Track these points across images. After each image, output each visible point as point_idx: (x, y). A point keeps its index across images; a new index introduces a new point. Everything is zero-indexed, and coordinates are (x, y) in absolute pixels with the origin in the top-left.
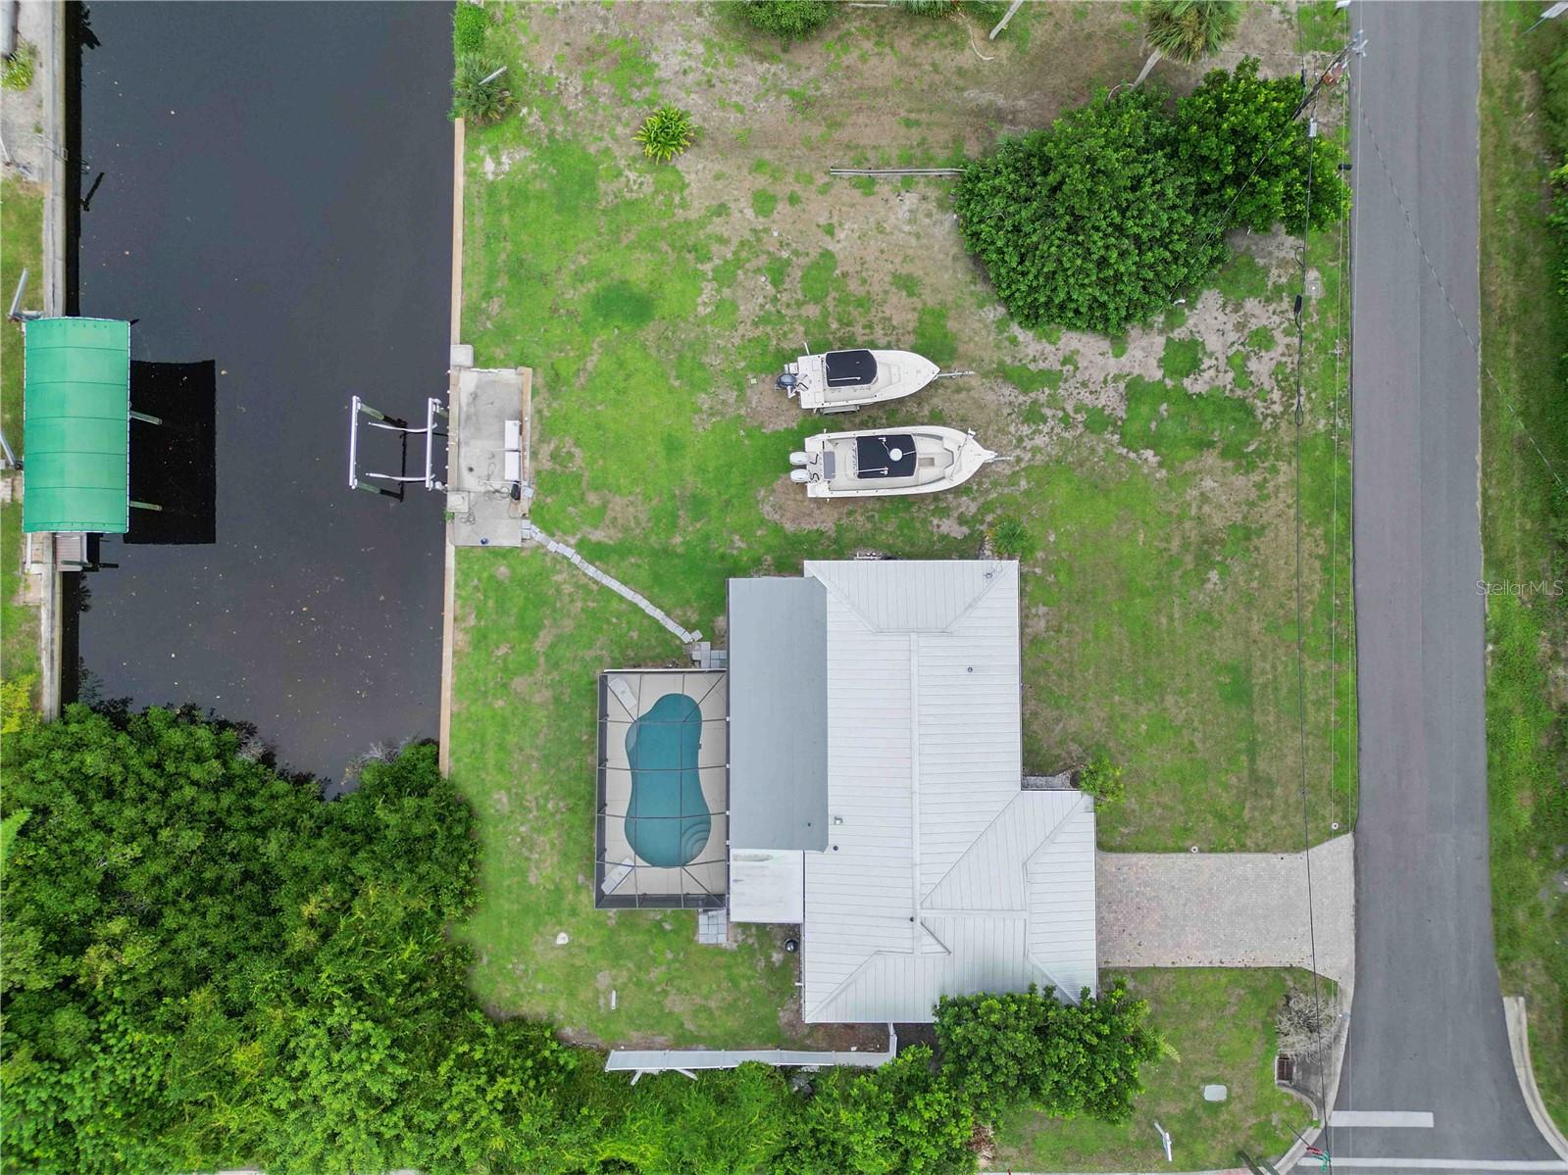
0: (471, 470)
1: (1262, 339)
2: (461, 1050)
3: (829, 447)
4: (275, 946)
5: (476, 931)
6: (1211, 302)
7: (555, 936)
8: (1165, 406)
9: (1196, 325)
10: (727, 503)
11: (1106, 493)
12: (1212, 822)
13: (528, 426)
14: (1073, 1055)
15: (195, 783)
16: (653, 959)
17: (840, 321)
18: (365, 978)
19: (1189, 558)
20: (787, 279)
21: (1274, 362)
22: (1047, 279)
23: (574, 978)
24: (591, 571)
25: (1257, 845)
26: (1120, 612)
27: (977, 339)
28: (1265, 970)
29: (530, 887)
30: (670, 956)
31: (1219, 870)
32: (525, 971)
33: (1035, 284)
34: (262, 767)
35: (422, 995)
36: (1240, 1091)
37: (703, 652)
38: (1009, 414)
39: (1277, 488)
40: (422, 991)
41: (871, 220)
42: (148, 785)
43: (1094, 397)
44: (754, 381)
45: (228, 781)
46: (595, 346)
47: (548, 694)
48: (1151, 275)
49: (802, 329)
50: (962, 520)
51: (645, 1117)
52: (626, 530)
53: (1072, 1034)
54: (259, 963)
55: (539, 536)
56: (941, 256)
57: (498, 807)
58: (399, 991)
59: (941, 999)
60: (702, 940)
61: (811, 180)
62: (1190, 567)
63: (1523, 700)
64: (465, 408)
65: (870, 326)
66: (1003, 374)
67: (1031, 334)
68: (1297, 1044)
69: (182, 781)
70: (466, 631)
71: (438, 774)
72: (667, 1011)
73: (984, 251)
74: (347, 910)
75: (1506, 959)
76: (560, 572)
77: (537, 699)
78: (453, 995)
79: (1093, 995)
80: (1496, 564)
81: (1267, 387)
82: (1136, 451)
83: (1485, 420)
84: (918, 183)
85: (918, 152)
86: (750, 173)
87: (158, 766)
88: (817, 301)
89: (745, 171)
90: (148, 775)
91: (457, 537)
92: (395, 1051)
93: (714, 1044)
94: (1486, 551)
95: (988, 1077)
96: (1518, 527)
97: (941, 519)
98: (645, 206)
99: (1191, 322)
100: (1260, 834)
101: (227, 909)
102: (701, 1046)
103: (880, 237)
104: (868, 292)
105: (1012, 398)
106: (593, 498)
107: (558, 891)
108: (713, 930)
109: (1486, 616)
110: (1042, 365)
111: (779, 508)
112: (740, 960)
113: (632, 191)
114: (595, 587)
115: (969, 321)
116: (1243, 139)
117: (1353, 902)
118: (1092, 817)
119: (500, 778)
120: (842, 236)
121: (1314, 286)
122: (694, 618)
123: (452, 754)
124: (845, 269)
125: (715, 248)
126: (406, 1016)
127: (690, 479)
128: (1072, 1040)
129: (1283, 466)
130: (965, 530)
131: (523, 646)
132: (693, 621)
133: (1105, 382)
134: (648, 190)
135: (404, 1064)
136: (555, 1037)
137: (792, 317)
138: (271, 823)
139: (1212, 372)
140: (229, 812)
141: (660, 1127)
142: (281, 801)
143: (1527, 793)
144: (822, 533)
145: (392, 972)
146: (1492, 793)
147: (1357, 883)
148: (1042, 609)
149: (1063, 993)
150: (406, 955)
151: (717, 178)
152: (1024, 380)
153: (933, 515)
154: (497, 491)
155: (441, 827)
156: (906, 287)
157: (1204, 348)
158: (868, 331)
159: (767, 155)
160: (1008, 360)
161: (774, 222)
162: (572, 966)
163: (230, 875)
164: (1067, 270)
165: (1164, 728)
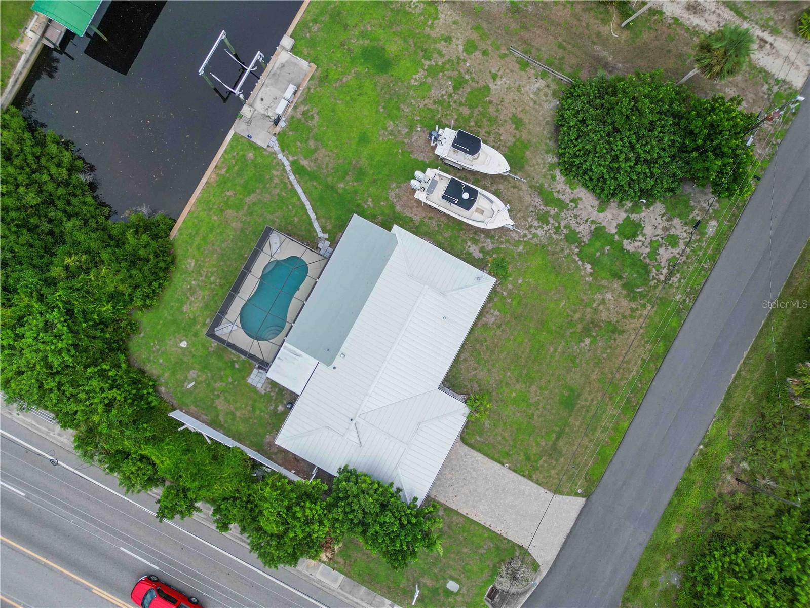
0: (262, 100)
1: (673, 241)
2: (104, 367)
3: (437, 178)
4: (43, 269)
5: (145, 319)
6: (658, 210)
7: (181, 341)
8: (608, 248)
9: (644, 217)
10: (375, 181)
11: (558, 274)
12: (522, 457)
13: (299, 93)
14: (392, 524)
15: (51, 175)
16: (221, 378)
17: (476, 123)
18: (77, 307)
19: (580, 326)
20: (462, 89)
21: (672, 255)
22: (585, 153)
23: (179, 365)
24: (292, 178)
25: (538, 480)
26: (533, 334)
27: (537, 167)
28: (509, 541)
29: (182, 312)
30: (230, 380)
31: (513, 482)
32: (158, 350)
33: (578, 153)
34: (86, 188)
35: (101, 332)
36: (466, 592)
37: (324, 245)
38: (532, 212)
39: (641, 316)
40: (102, 331)
41: (517, 83)
42: (28, 164)
43: (577, 225)
44: (419, 129)
45: (67, 184)
46: (353, 71)
47: (240, 225)
48: (635, 178)
49: (456, 117)
50: (482, 250)
51: (174, 446)
52: (320, 167)
53: (397, 514)
54: (31, 272)
55: (277, 148)
56: (541, 118)
57: (188, 266)
58: (91, 323)
59: (346, 466)
60: (250, 381)
61: (498, 49)
62: (578, 330)
63: (703, 480)
64: (275, 69)
65: (489, 133)
66: (540, 191)
67: (563, 178)
68: (504, 584)
69: (45, 171)
70: (218, 175)
71: (168, 236)
72: (214, 405)
73: (562, 126)
74: (87, 271)
75: (628, 599)
76: (277, 170)
77: (234, 224)
78: (116, 342)
79: (419, 503)
80: (726, 408)
81: (662, 264)
82: (583, 262)
83: (758, 337)
84: (549, 77)
85: (557, 63)
86: (471, 30)
87: (38, 158)
88: (470, 107)
89: (469, 27)
90: (30, 158)
91: (238, 128)
92: (71, 348)
93: (228, 433)
94: (724, 400)
95: (346, 513)
96: (746, 397)
97: (472, 244)
98: (413, 18)
99: (643, 214)
100: (541, 476)
101: (31, 241)
102: (222, 431)
103: (517, 93)
104: (497, 116)
105: (538, 205)
106: (312, 143)
107: (194, 321)
108: (257, 379)
109: (708, 431)
110: (561, 197)
111: (398, 196)
112: (262, 400)
113: (410, 7)
114: (290, 187)
115: (538, 157)
116: (714, 129)
117: (568, 532)
118: (464, 420)
119: (196, 253)
120: (499, 83)
121: (712, 227)
122: (329, 227)
123: (180, 229)
124: (492, 99)
125: (435, 55)
126: (87, 337)
127: (364, 160)
128: (396, 517)
129: (649, 307)
130: (481, 256)
131: (241, 197)
132: (328, 228)
133: (586, 221)
134: (418, 11)
135: (73, 356)
136: (154, 386)
137: (454, 109)
138: (77, 215)
139: (640, 244)
140: (59, 198)
141: (178, 454)
142: (86, 207)
143: (681, 526)
144: (412, 220)
145: (92, 313)
146: (664, 517)
147: (575, 524)
148: (496, 313)
149: (405, 496)
150: (104, 309)
151: (455, 23)
152: (548, 199)
153: (470, 240)
154: (269, 116)
155: (154, 259)
156: (516, 124)
157: (643, 230)
158: (487, 135)
159: (485, 25)
160: (546, 185)
161: (470, 59)
162: (181, 359)
163: (43, 228)
164: (597, 152)
165: (523, 400)
